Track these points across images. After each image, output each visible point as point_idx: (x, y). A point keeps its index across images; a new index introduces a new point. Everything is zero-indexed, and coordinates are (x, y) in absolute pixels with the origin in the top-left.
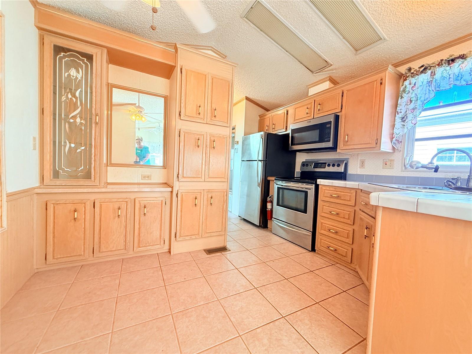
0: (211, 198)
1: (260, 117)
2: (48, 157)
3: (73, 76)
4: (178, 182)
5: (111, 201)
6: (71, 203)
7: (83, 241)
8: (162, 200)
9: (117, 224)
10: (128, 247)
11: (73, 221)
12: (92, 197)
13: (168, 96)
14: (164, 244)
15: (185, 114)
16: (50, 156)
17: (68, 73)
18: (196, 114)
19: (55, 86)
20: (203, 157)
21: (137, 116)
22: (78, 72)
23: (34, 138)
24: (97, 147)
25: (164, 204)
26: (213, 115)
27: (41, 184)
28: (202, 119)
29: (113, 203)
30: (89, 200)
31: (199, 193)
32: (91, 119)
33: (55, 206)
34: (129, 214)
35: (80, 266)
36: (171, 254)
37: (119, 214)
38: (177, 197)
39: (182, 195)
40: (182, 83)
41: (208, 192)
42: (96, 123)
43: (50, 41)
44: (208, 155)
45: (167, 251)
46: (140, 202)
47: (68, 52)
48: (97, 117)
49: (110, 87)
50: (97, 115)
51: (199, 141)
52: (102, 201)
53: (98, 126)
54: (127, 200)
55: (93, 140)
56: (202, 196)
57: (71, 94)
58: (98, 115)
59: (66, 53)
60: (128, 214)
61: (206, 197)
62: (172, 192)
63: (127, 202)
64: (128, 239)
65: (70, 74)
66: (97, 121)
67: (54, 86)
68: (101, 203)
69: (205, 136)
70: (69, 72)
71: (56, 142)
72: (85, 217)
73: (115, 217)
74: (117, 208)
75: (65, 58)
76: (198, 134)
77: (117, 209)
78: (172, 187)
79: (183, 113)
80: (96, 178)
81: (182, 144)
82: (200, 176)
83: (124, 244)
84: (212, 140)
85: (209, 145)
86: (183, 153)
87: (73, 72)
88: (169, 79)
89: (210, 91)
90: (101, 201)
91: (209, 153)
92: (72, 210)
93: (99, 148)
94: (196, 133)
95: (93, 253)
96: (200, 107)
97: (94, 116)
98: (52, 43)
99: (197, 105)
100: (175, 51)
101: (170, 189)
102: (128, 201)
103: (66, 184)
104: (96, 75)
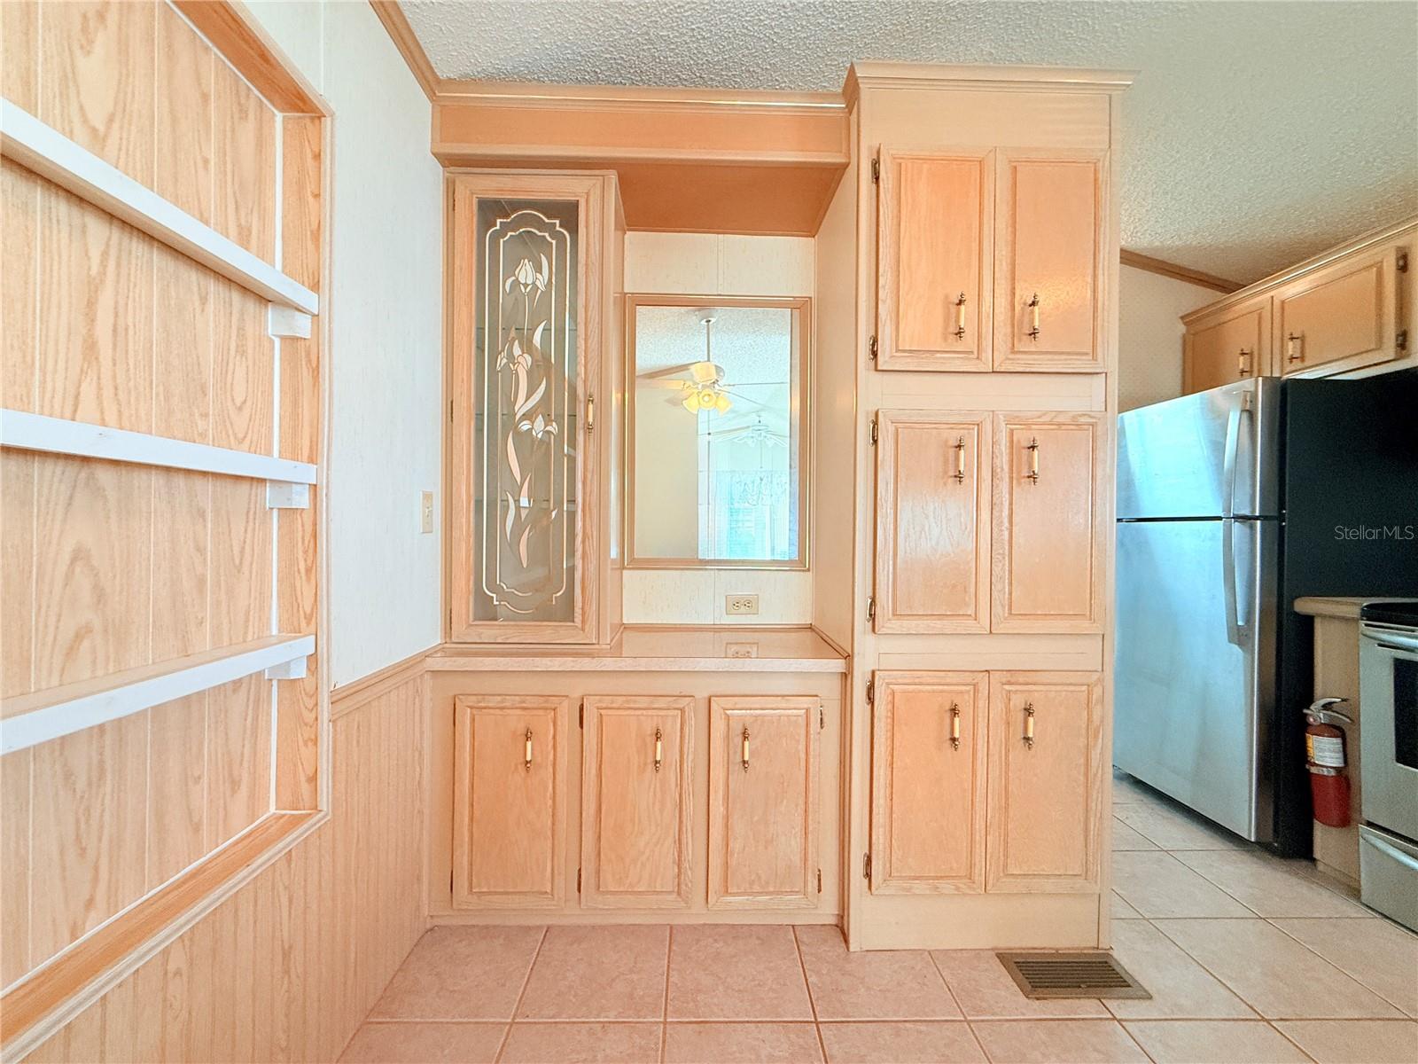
0: (1028, 711)
1: (1185, 324)
2: (463, 552)
3: (526, 285)
4: (870, 637)
5: (632, 705)
6: (518, 705)
7: (549, 843)
8: (807, 710)
9: (651, 794)
10: (686, 885)
11: (521, 768)
12: (577, 689)
13: (810, 298)
14: (819, 891)
15: (897, 346)
16: (468, 551)
17: (513, 278)
18: (945, 339)
19: (480, 329)
20: (981, 526)
21: (703, 397)
22: (539, 269)
23: (428, 497)
24: (590, 509)
25: (815, 725)
26: (1020, 330)
27: (445, 637)
28: (971, 356)
29: (639, 712)
30: (567, 696)
31: (963, 688)
32: (573, 416)
33: (474, 715)
34: (691, 757)
35: (540, 927)
36: (852, 949)
37: (658, 758)
38: (871, 700)
39: (893, 693)
40: (881, 218)
41: (1009, 683)
42: (589, 428)
43: (470, 190)
44: (1006, 513)
45: (833, 921)
46: (728, 712)
47: (515, 210)
48: (591, 406)
49: (629, 305)
50: (589, 400)
51: (962, 452)
52: (604, 705)
53: (591, 437)
54: (683, 702)
55: (579, 486)
56: (982, 703)
57: (521, 345)
58: (592, 401)
59: (507, 216)
60: (685, 757)
61: (998, 706)
62: (846, 676)
63: (682, 710)
64: (689, 853)
65: (517, 279)
66: (591, 420)
67: (478, 329)
68: (603, 712)
69: (987, 428)
70: (514, 275)
71: (482, 501)
72: (555, 759)
73: (645, 764)
74: (649, 732)
75: (507, 234)
76: (953, 426)
77: (651, 735)
78: (849, 657)
79: (887, 342)
80: (586, 615)
81: (886, 474)
82: (971, 611)
83: (673, 870)
84: (1019, 442)
85: (1006, 468)
86: (891, 512)
87: (525, 273)
88: (814, 237)
89: (1003, 223)
90: (599, 705)
91: (1006, 504)
92: (519, 733)
93: (595, 511)
94: (944, 419)
95: (579, 890)
96: (960, 303)
97: (582, 405)
98: (475, 196)
99: (946, 297)
100: (844, 106)
101: (838, 665)
102: (686, 708)
103: (507, 638)
104: (587, 269)
